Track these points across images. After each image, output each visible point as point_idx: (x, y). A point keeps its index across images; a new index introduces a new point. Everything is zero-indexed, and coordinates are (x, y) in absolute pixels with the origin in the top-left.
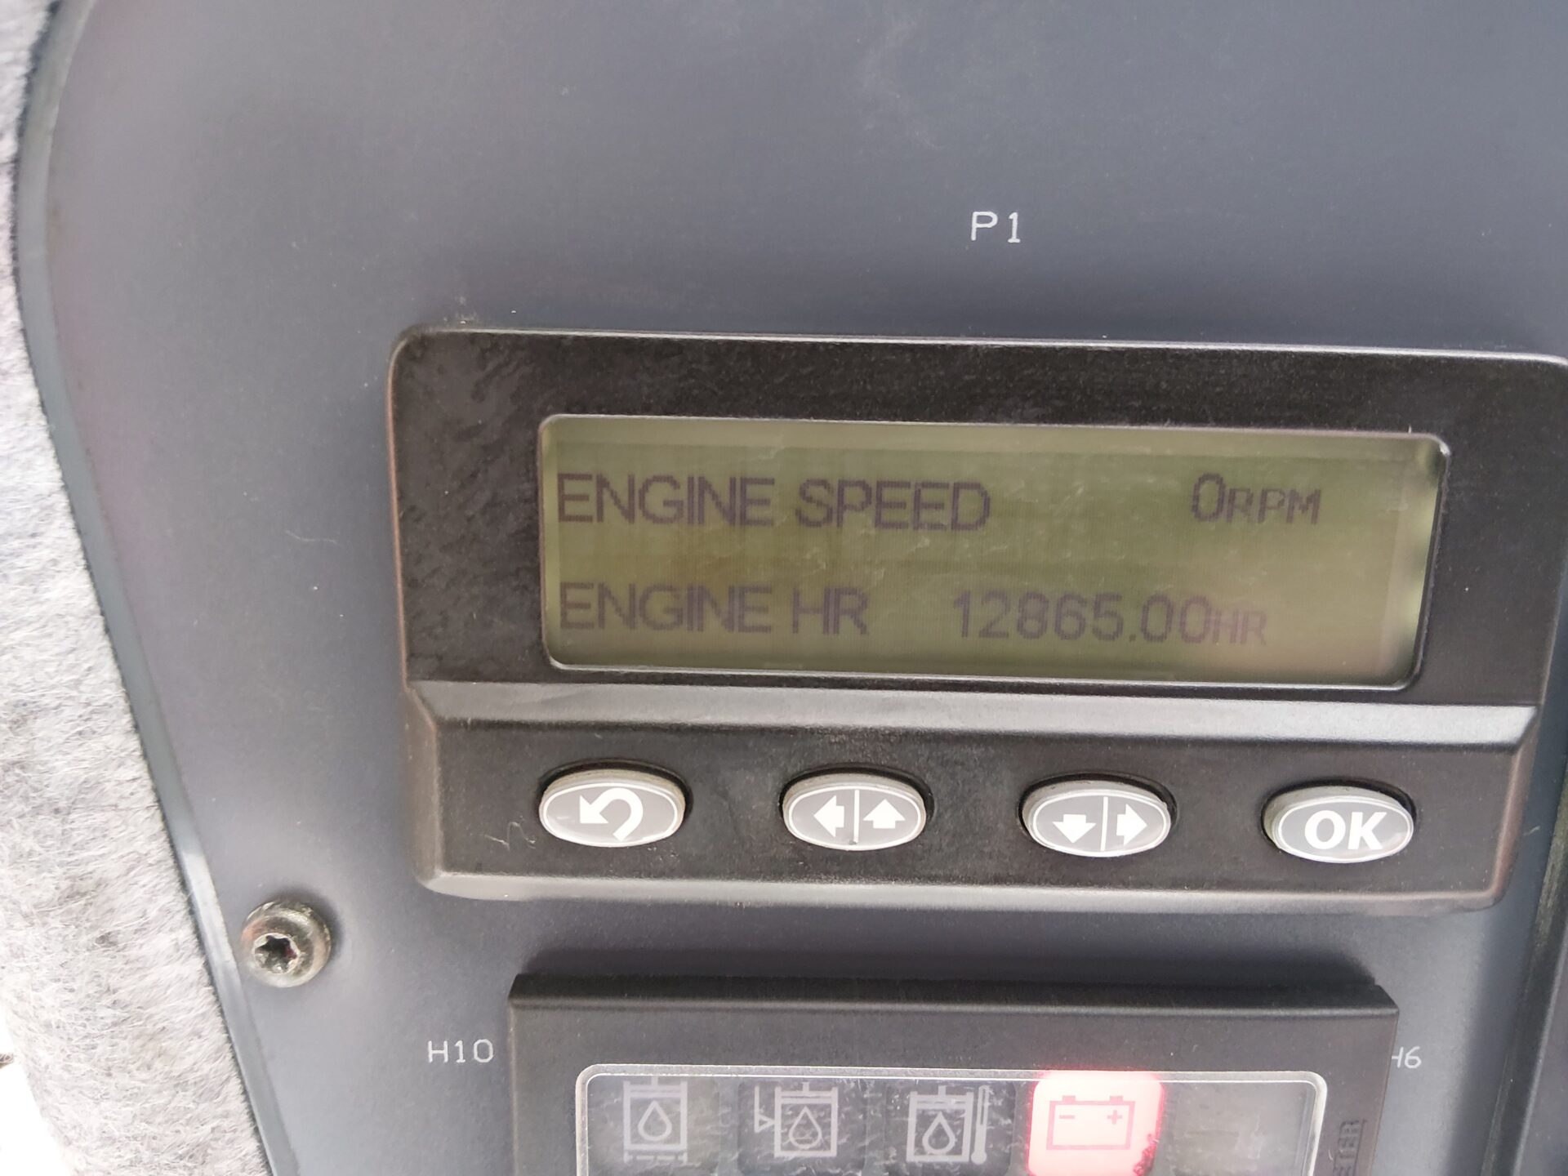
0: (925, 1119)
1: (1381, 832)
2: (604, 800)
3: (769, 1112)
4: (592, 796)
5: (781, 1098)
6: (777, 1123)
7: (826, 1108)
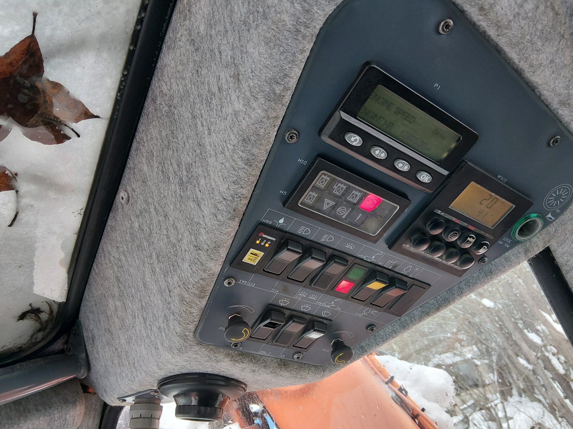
0: (353, 194)
1: (428, 180)
2: (355, 138)
3: (336, 186)
4: (354, 137)
5: (339, 185)
6: (336, 188)
7: (343, 188)
